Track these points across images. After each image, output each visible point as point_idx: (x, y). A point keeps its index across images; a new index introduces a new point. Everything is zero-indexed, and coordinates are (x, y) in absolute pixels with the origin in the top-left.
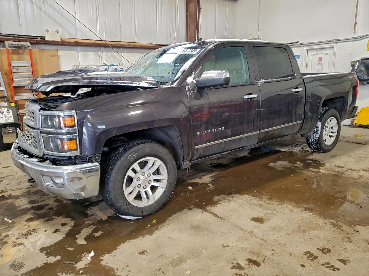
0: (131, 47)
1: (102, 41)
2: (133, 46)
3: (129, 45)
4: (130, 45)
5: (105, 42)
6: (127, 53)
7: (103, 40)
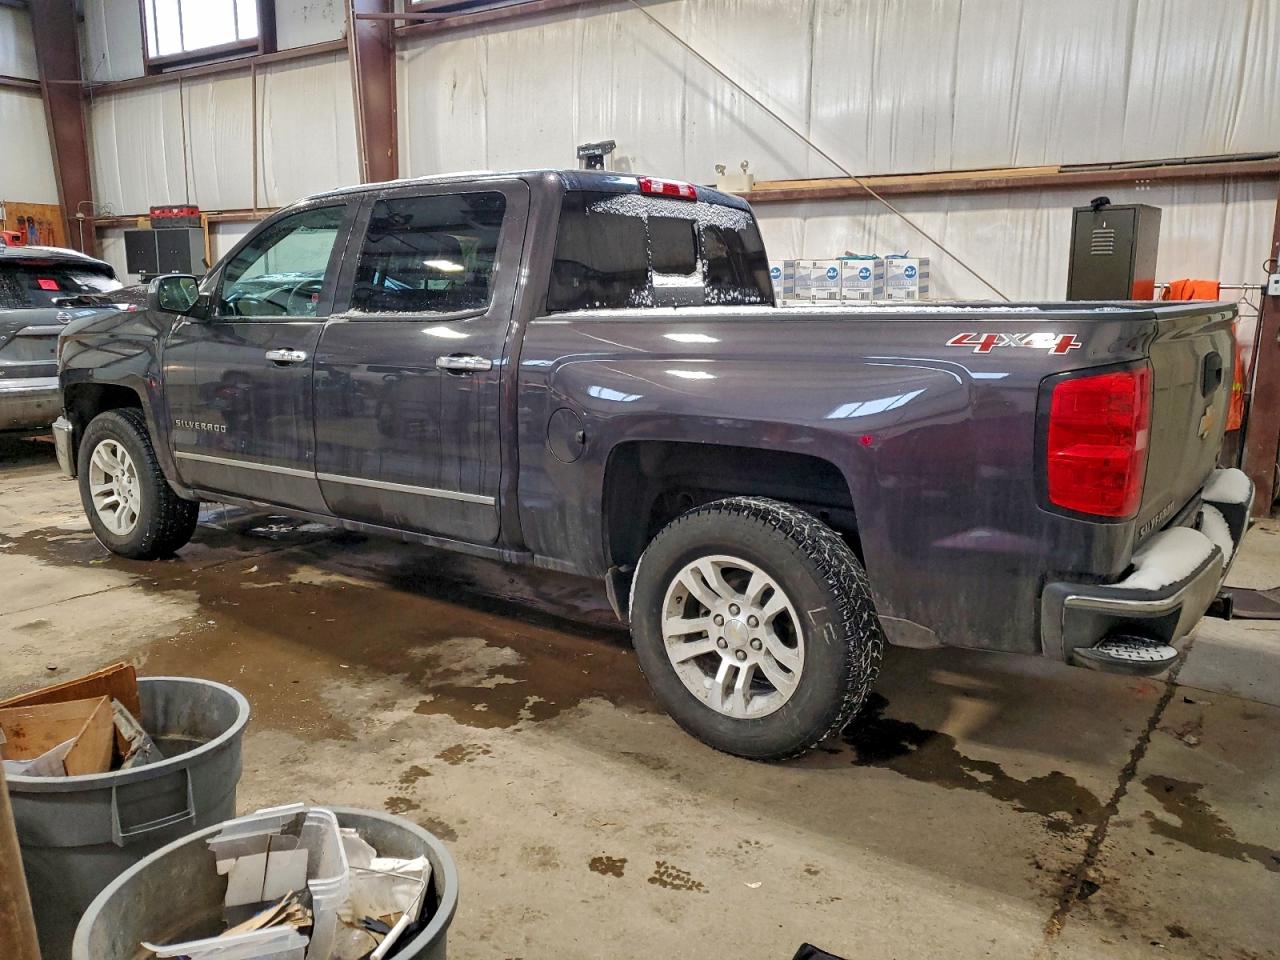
0: (969, 187)
1: (850, 177)
2: (977, 182)
3: (957, 182)
4: (967, 181)
5: (858, 179)
6: (966, 210)
7: (852, 175)
